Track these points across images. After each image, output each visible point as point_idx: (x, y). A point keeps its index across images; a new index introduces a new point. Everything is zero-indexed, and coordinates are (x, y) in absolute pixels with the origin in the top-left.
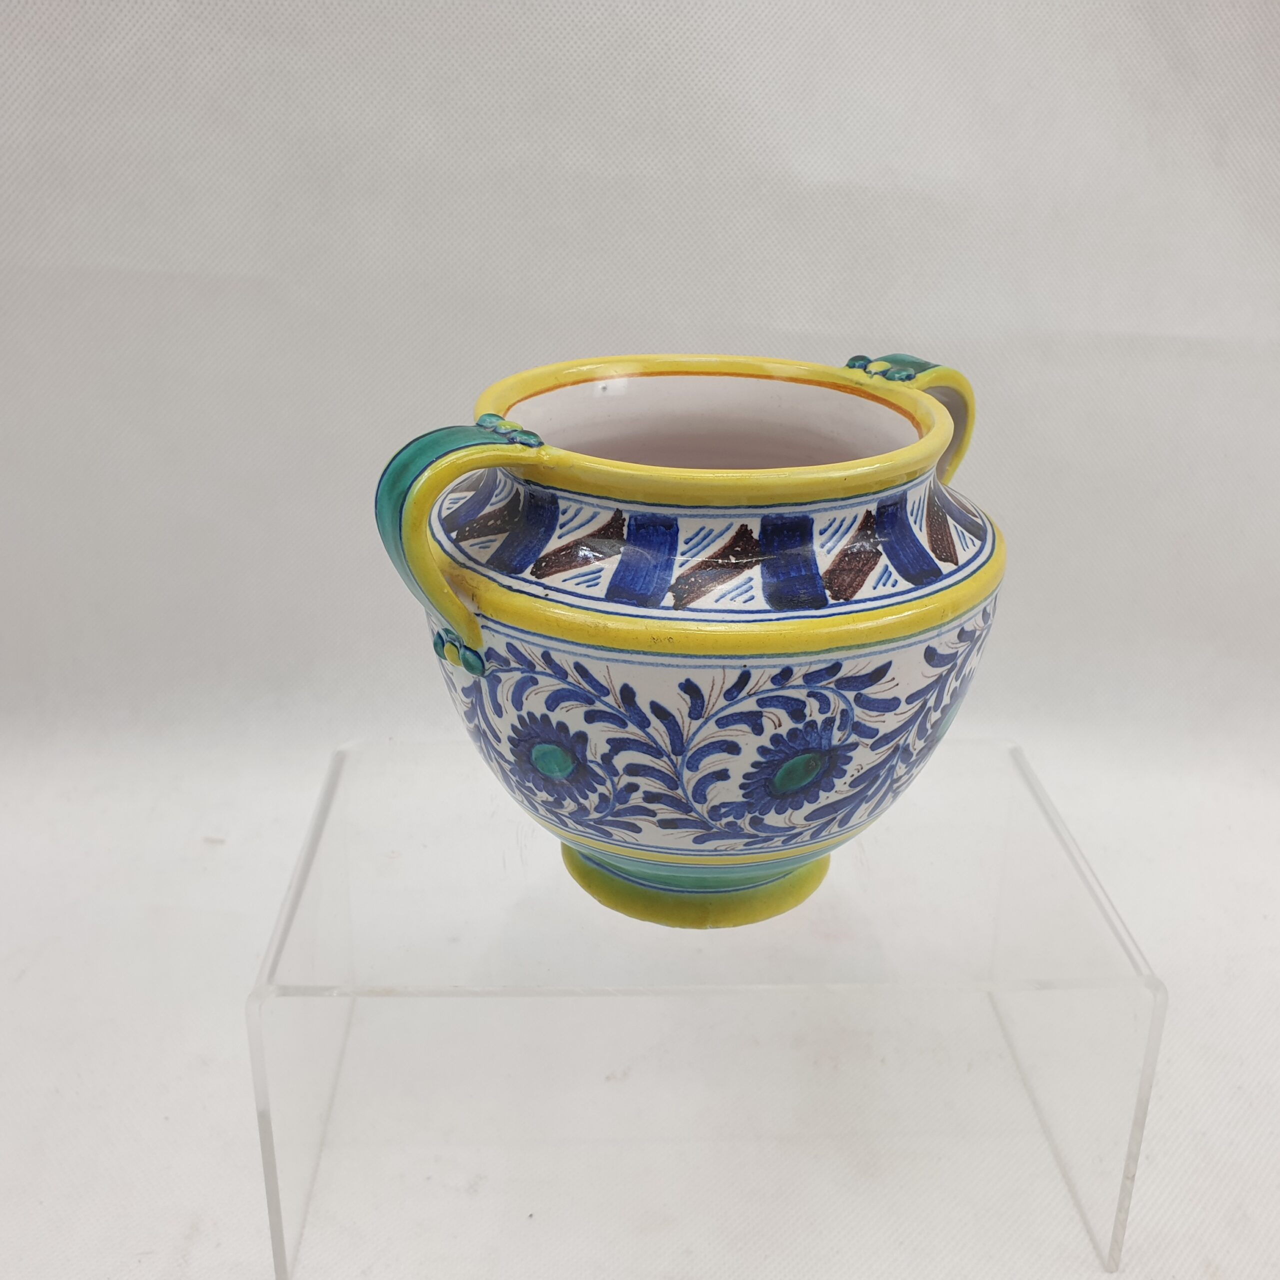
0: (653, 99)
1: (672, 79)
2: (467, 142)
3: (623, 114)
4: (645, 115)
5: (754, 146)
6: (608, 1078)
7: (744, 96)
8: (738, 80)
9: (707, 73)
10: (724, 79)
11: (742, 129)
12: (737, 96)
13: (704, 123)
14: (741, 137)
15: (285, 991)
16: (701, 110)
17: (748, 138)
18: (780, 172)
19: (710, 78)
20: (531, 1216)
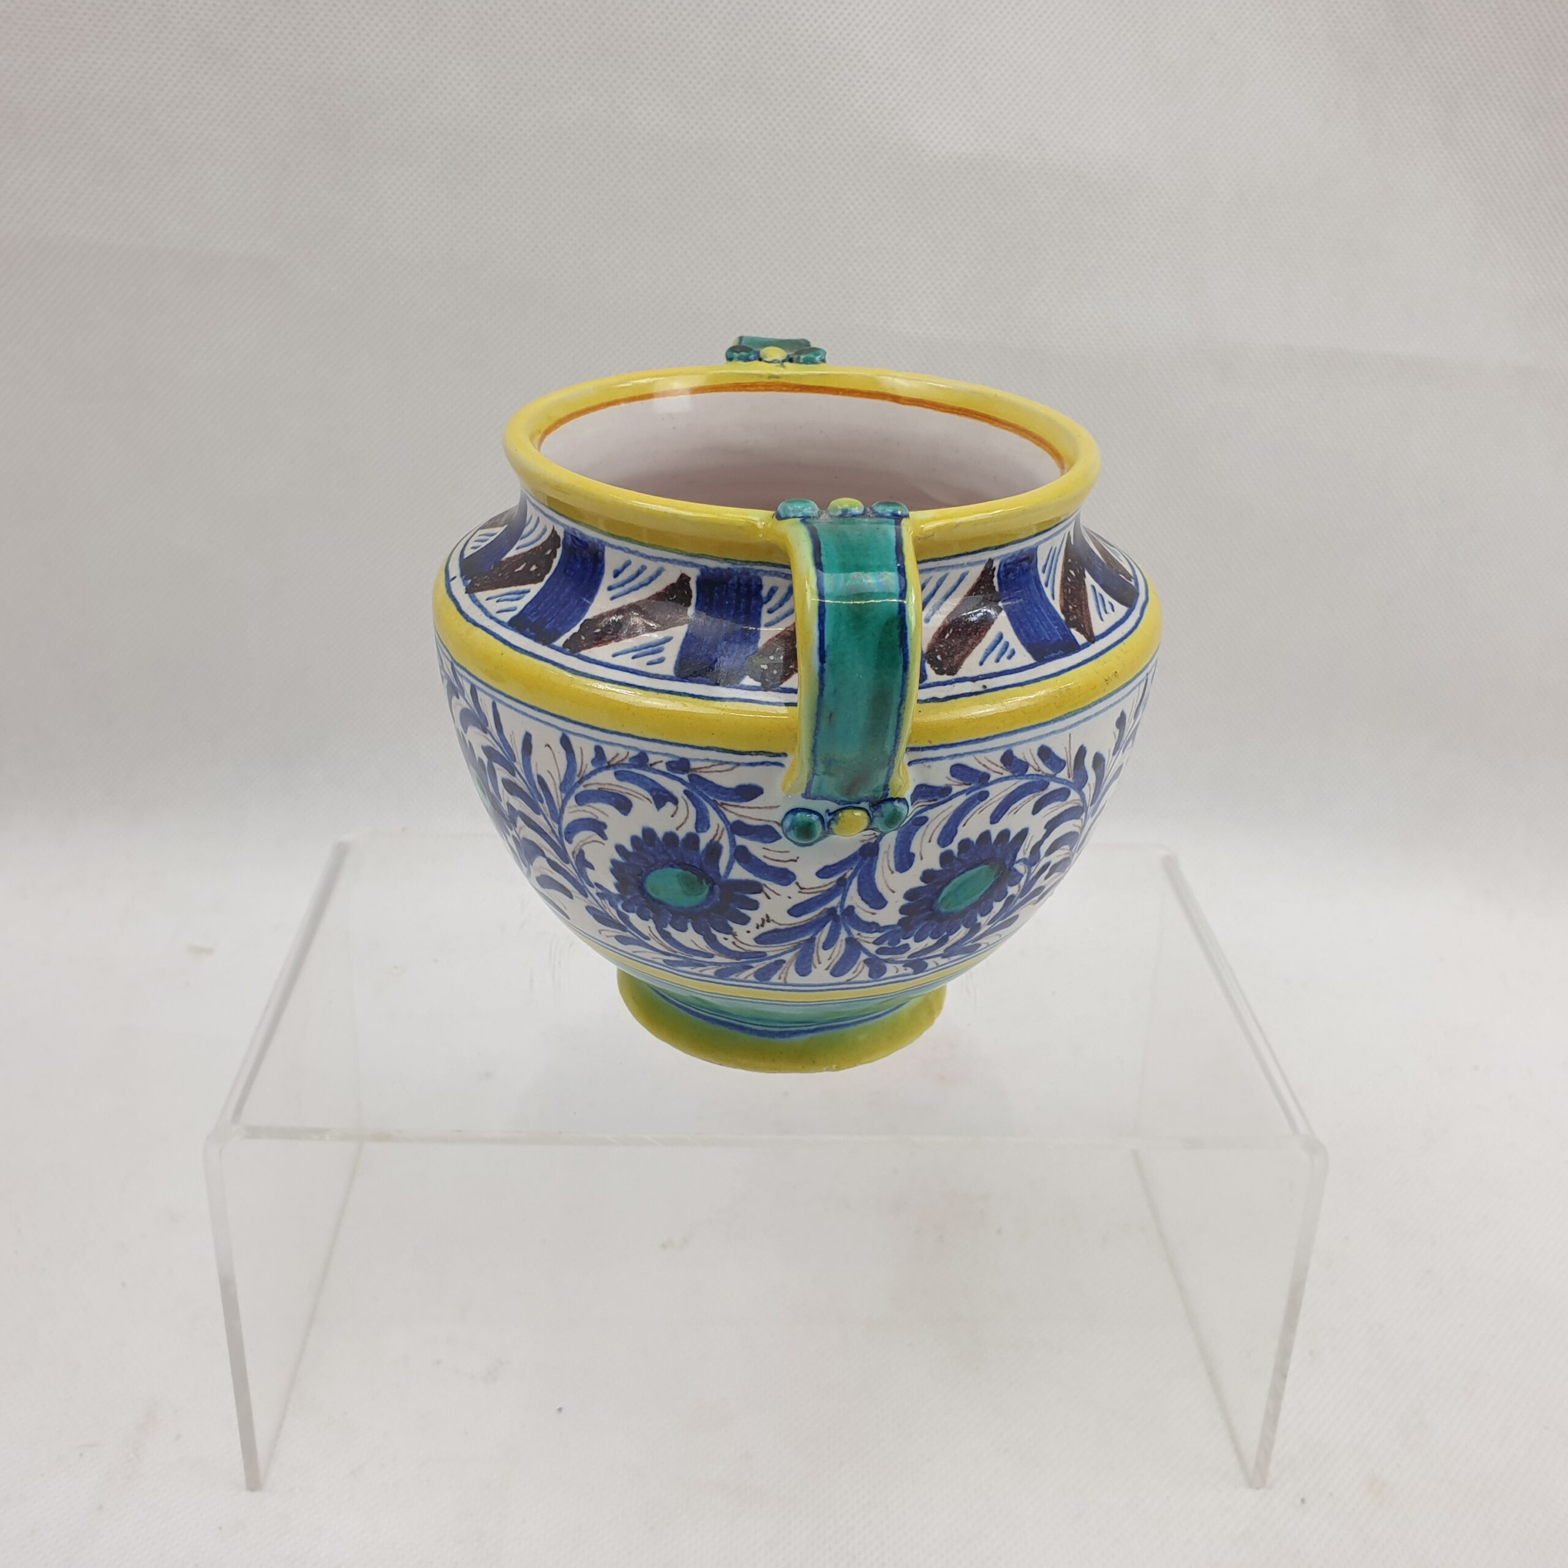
0: (745, 46)
1: (768, 22)
2: (517, 94)
3: (709, 64)
4: (735, 66)
5: (869, 107)
6: (664, 1246)
7: (856, 45)
8: (849, 25)
9: (812, 16)
10: (832, 23)
11: (854, 86)
12: (848, 44)
13: (808, 77)
14: (853, 96)
15: (254, 1133)
16: (805, 61)
17: (861, 96)
18: (900, 139)
19: (816, 21)
20: (560, 1410)
